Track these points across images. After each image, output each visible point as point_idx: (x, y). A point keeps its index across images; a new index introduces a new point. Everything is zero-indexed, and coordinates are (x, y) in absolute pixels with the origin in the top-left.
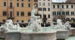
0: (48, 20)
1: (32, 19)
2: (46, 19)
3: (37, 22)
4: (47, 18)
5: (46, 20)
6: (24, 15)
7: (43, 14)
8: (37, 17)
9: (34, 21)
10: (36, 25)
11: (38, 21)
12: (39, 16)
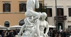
0: (69, 22)
1: (28, 18)
2: (65, 18)
3: (40, 26)
4: (66, 16)
5: (63, 22)
6: (10, 11)
7: (56, 6)
8: (39, 14)
9: (32, 25)
10: (36, 35)
11: (42, 24)
12: (45, 14)
